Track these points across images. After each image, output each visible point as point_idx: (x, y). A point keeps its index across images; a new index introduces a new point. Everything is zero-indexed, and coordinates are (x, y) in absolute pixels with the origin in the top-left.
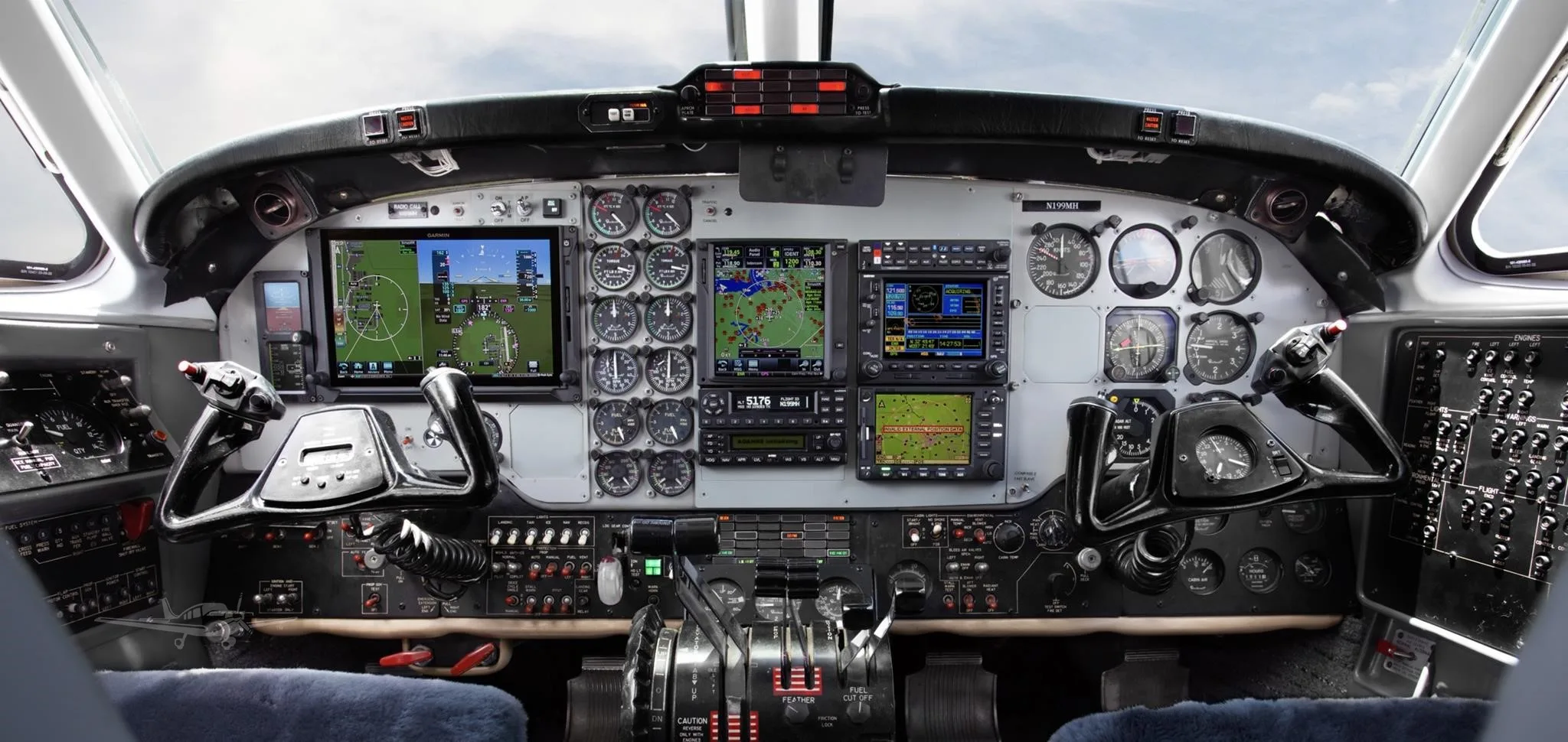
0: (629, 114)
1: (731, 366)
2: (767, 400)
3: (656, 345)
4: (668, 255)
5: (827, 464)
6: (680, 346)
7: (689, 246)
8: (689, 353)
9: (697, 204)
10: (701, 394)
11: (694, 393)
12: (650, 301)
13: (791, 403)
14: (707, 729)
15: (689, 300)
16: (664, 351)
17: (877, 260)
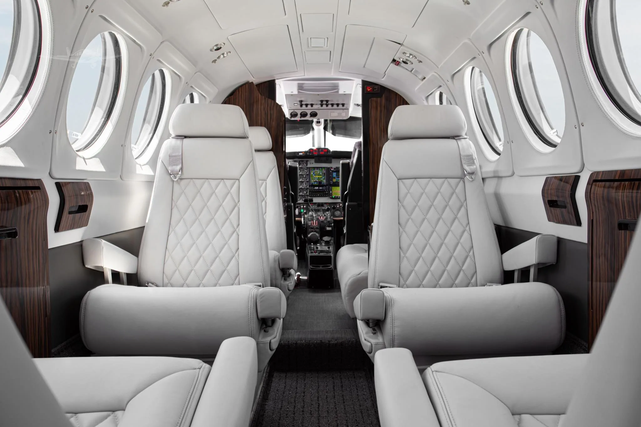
0: (302, 154)
1: (313, 183)
2: (318, 188)
3: (303, 181)
4: (305, 169)
5: (326, 196)
6: (306, 181)
7: (307, 168)
8: (307, 182)
9: (308, 162)
10: (309, 187)
11: (308, 187)
12: (302, 175)
13: (321, 188)
14: (311, 223)
15: (307, 175)
16: (303, 182)
17: (332, 169)
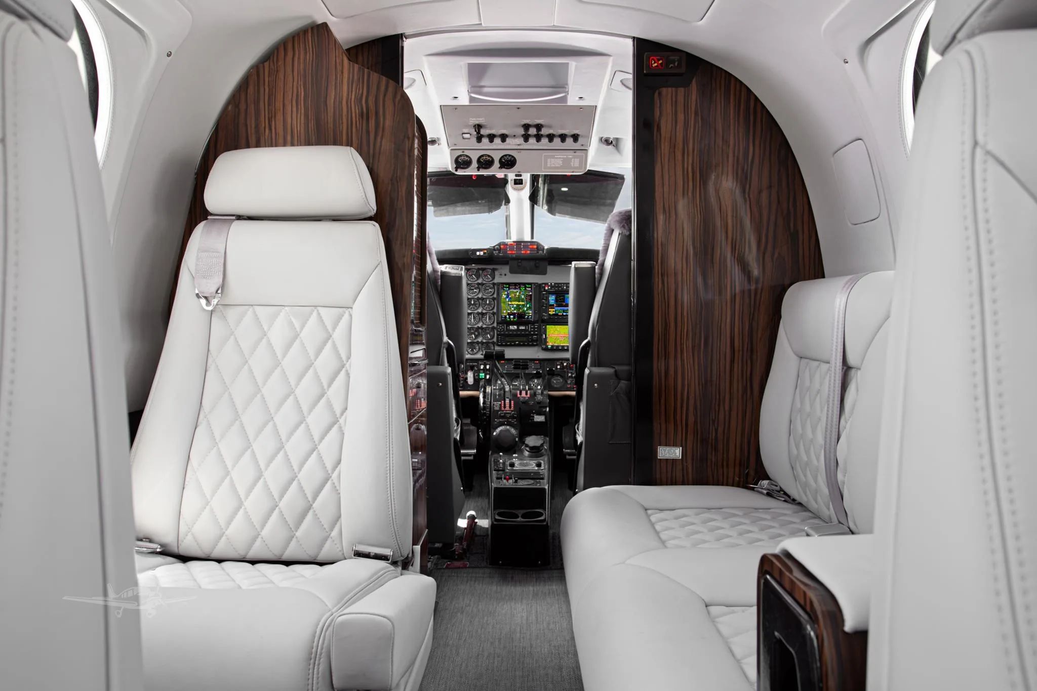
0: (482, 254)
1: (505, 317)
2: (516, 327)
3: (484, 311)
4: (488, 287)
5: (533, 345)
6: (491, 312)
7: (494, 284)
8: (494, 314)
9: (497, 273)
10: (497, 325)
11: (495, 325)
12: (482, 299)
13: (522, 328)
14: (501, 405)
15: (494, 299)
16: (486, 313)
17: (546, 288)
